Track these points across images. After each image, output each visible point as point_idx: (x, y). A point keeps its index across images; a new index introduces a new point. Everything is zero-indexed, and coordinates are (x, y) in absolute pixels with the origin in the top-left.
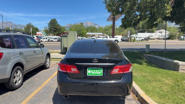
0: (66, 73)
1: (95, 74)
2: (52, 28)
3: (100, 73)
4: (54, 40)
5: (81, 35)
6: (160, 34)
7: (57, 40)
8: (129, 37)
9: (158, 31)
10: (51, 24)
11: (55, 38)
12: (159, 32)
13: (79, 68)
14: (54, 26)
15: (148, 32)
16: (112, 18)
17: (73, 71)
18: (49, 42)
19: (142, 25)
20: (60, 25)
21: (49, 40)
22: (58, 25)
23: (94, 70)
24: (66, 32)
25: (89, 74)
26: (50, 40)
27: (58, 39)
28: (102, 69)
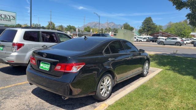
2: (145, 28)
3: (47, 68)
4: (142, 40)
5: (181, 35)
7: (145, 40)
10: (146, 22)
11: (145, 38)
14: (148, 25)
18: (137, 41)
20: (155, 24)
21: (137, 40)
22: (153, 24)
23: (45, 65)
24: (161, 31)
25: (41, 67)
26: (139, 39)
27: (147, 39)
28: (49, 64)
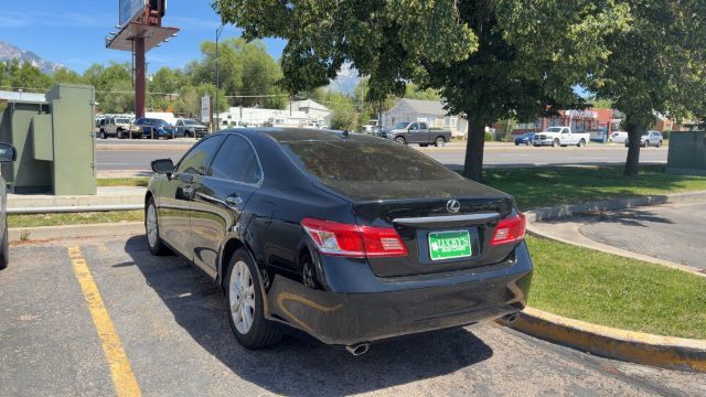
0: (365, 261)
1: (452, 253)
3: (463, 248)
6: (302, 114)
8: (206, 119)
9: (296, 105)
12: (300, 109)
13: (406, 233)
15: (267, 106)
16: (131, 39)
17: (389, 251)
19: (244, 79)
23: (448, 241)
25: (436, 254)
28: (466, 234)
